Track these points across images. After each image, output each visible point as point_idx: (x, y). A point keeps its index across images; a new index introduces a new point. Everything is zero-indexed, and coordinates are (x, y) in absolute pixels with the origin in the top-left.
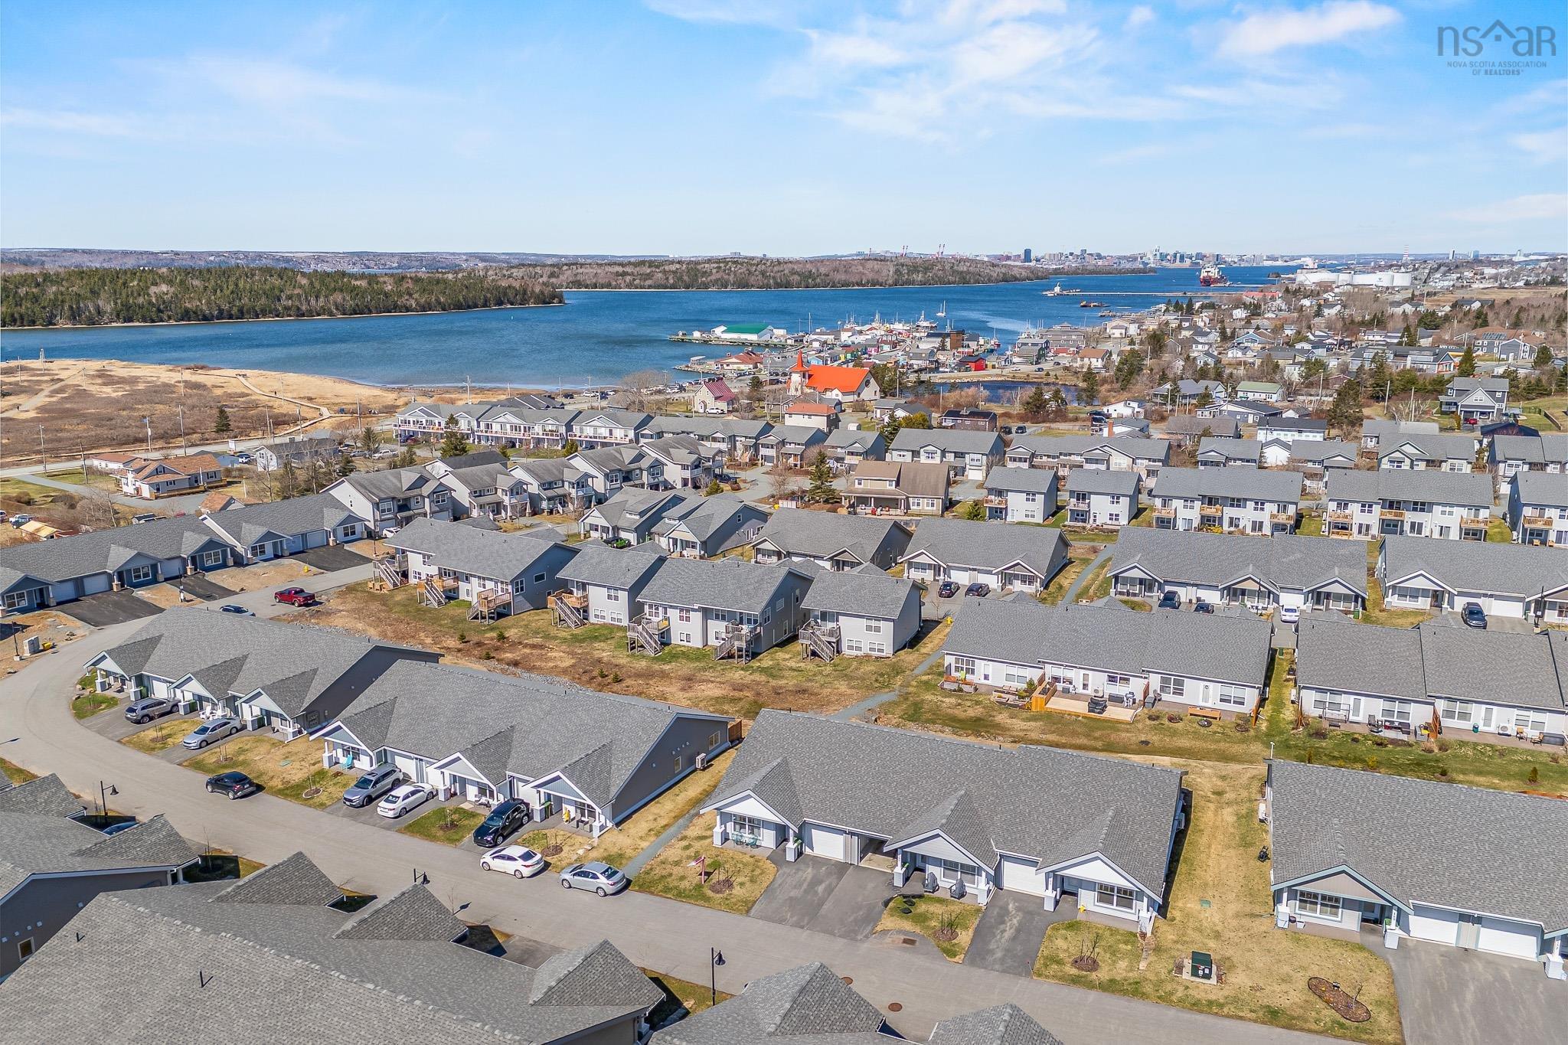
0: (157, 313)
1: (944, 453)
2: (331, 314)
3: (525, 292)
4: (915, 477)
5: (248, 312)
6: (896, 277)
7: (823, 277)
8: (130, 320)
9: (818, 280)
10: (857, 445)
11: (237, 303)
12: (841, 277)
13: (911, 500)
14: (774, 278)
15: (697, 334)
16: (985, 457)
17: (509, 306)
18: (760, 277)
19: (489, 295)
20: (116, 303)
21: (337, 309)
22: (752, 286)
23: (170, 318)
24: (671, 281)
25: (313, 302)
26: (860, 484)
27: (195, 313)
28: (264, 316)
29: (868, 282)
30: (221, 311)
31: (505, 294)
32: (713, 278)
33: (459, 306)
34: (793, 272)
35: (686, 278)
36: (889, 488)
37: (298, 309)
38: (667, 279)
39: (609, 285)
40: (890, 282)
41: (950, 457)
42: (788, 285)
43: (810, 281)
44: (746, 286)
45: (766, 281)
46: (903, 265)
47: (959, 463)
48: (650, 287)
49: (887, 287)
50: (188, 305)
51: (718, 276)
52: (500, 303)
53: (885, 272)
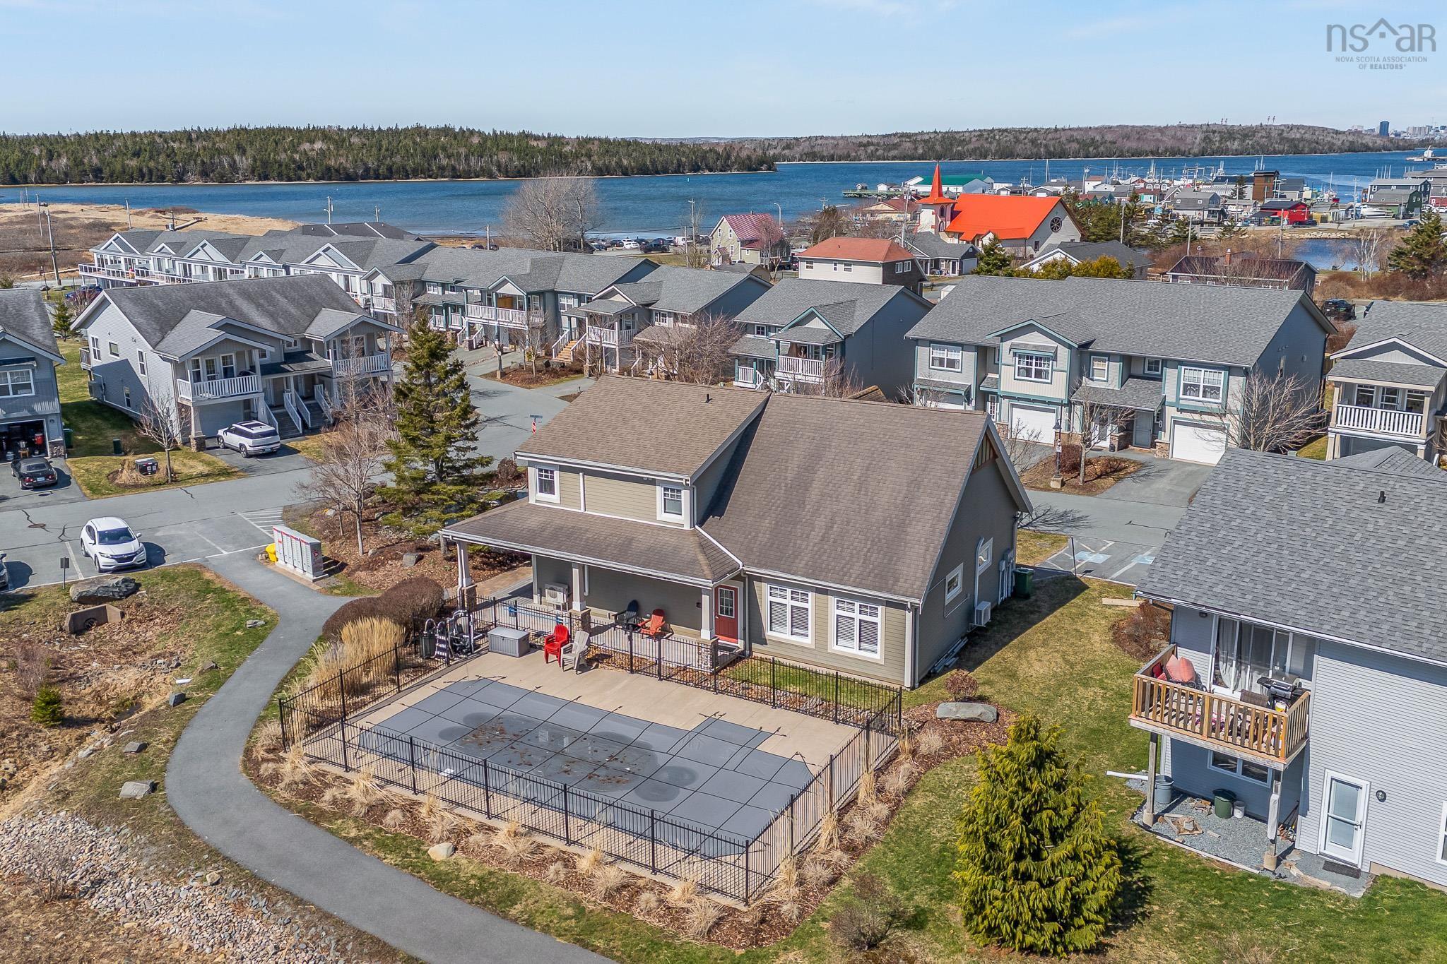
0: (294, 172)
1: (1084, 355)
2: (491, 175)
3: (728, 157)
4: (808, 469)
5: (398, 172)
6: (1204, 145)
7: (1108, 145)
8: (266, 178)
9: (1102, 149)
10: (816, 324)
11: (388, 161)
12: (1132, 145)
13: (765, 595)
14: (1046, 146)
15: (882, 188)
16: (1237, 383)
17: (707, 172)
18: (1029, 145)
19: (684, 159)
20: (255, 160)
21: (499, 171)
22: (1018, 156)
23: (309, 176)
24: (920, 151)
25: (473, 160)
26: (547, 486)
27: (337, 171)
28: (415, 177)
29: (1166, 151)
30: (367, 170)
31: (704, 158)
32: (971, 147)
33: (643, 171)
34: (1071, 140)
35: (938, 147)
36: (663, 517)
37: (454, 168)
38: (916, 149)
39: (847, 157)
40: (1196, 150)
41: (1106, 377)
42: (1063, 154)
43: (1091, 149)
44: (1011, 155)
45: (1035, 150)
46: (1214, 132)
47: (1139, 397)
48: (894, 158)
49: (1191, 157)
50: (332, 163)
51: (977, 145)
52: (696, 168)
53: (1189, 139)
